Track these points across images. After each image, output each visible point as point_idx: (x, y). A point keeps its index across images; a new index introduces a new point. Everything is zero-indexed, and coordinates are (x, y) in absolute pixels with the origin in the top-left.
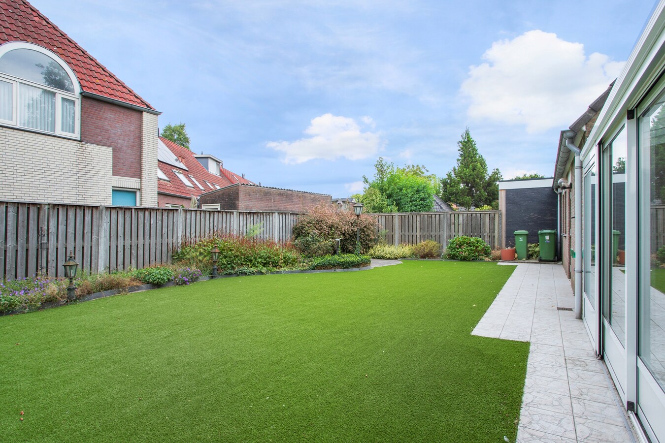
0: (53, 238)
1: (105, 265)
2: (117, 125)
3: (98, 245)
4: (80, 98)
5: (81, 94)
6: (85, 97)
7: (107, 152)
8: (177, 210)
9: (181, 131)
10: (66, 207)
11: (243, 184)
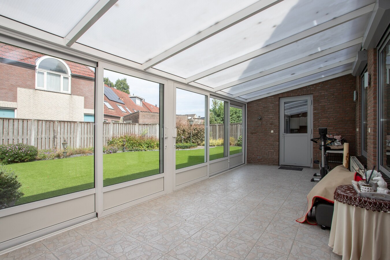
0: (59, 134)
1: (79, 145)
2: (86, 87)
3: (76, 137)
4: (71, 76)
5: (71, 74)
6: (73, 76)
7: (82, 99)
8: (110, 123)
9: (124, 82)
10: (64, 122)
11: (141, 111)
